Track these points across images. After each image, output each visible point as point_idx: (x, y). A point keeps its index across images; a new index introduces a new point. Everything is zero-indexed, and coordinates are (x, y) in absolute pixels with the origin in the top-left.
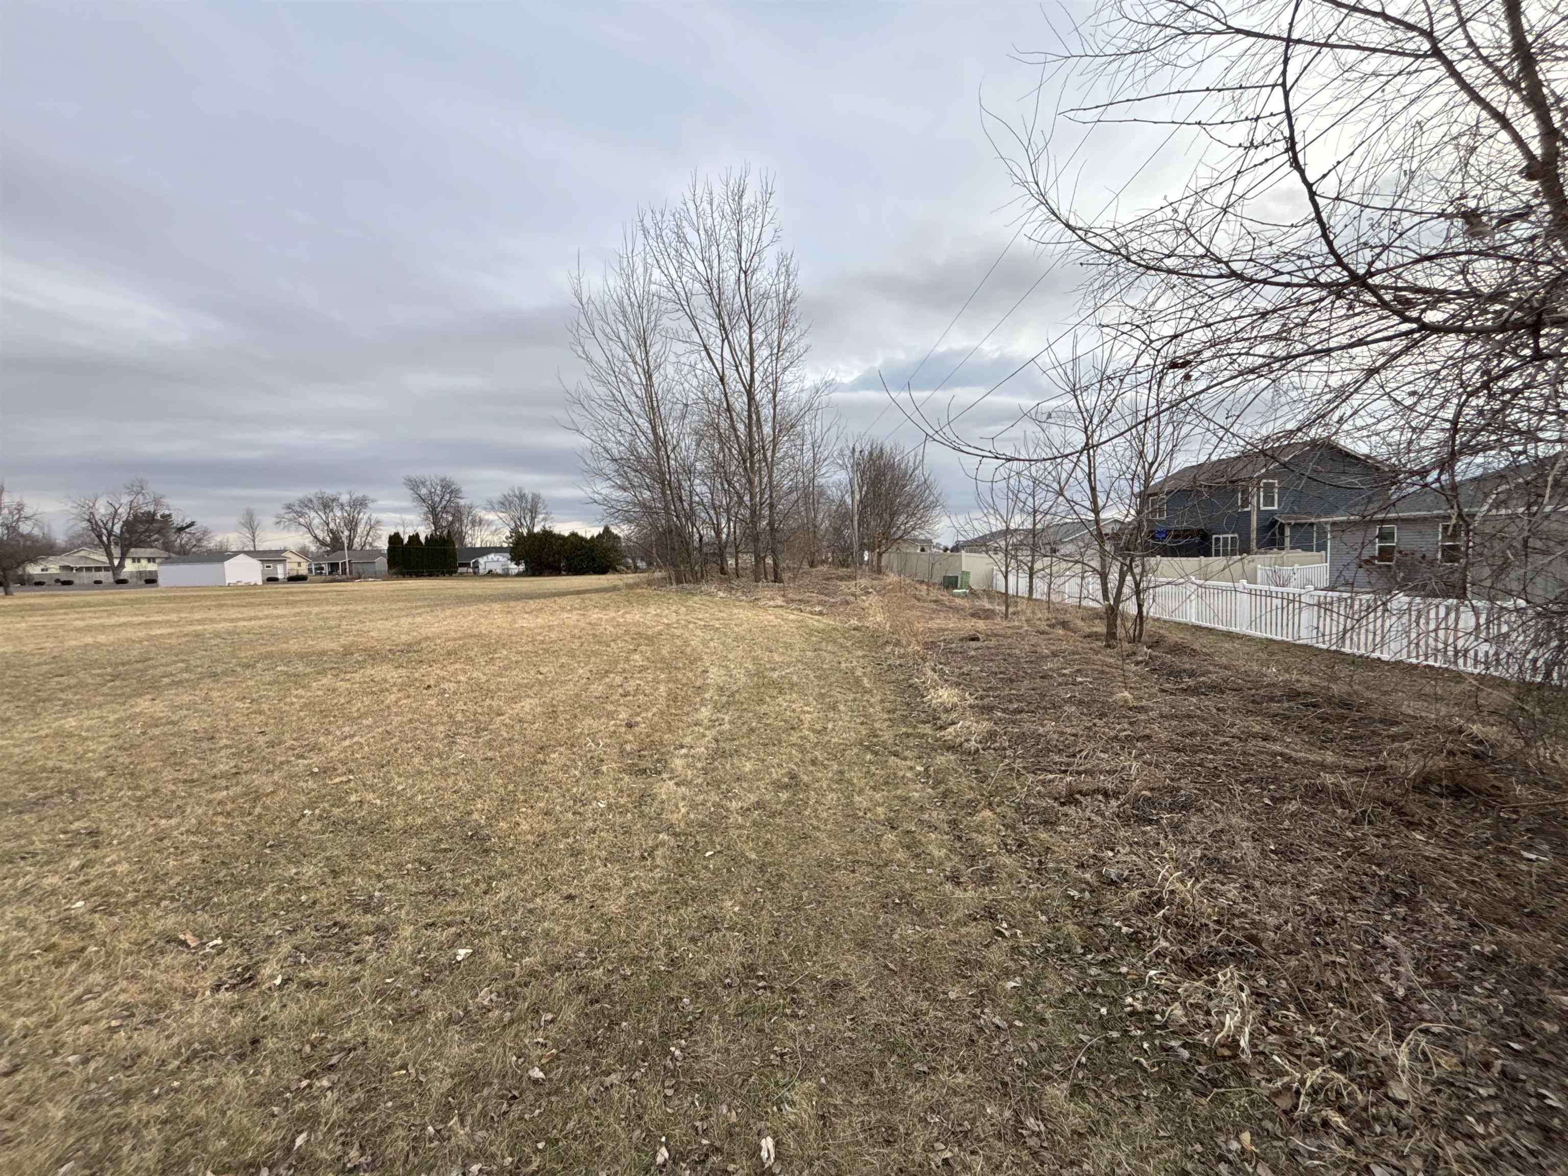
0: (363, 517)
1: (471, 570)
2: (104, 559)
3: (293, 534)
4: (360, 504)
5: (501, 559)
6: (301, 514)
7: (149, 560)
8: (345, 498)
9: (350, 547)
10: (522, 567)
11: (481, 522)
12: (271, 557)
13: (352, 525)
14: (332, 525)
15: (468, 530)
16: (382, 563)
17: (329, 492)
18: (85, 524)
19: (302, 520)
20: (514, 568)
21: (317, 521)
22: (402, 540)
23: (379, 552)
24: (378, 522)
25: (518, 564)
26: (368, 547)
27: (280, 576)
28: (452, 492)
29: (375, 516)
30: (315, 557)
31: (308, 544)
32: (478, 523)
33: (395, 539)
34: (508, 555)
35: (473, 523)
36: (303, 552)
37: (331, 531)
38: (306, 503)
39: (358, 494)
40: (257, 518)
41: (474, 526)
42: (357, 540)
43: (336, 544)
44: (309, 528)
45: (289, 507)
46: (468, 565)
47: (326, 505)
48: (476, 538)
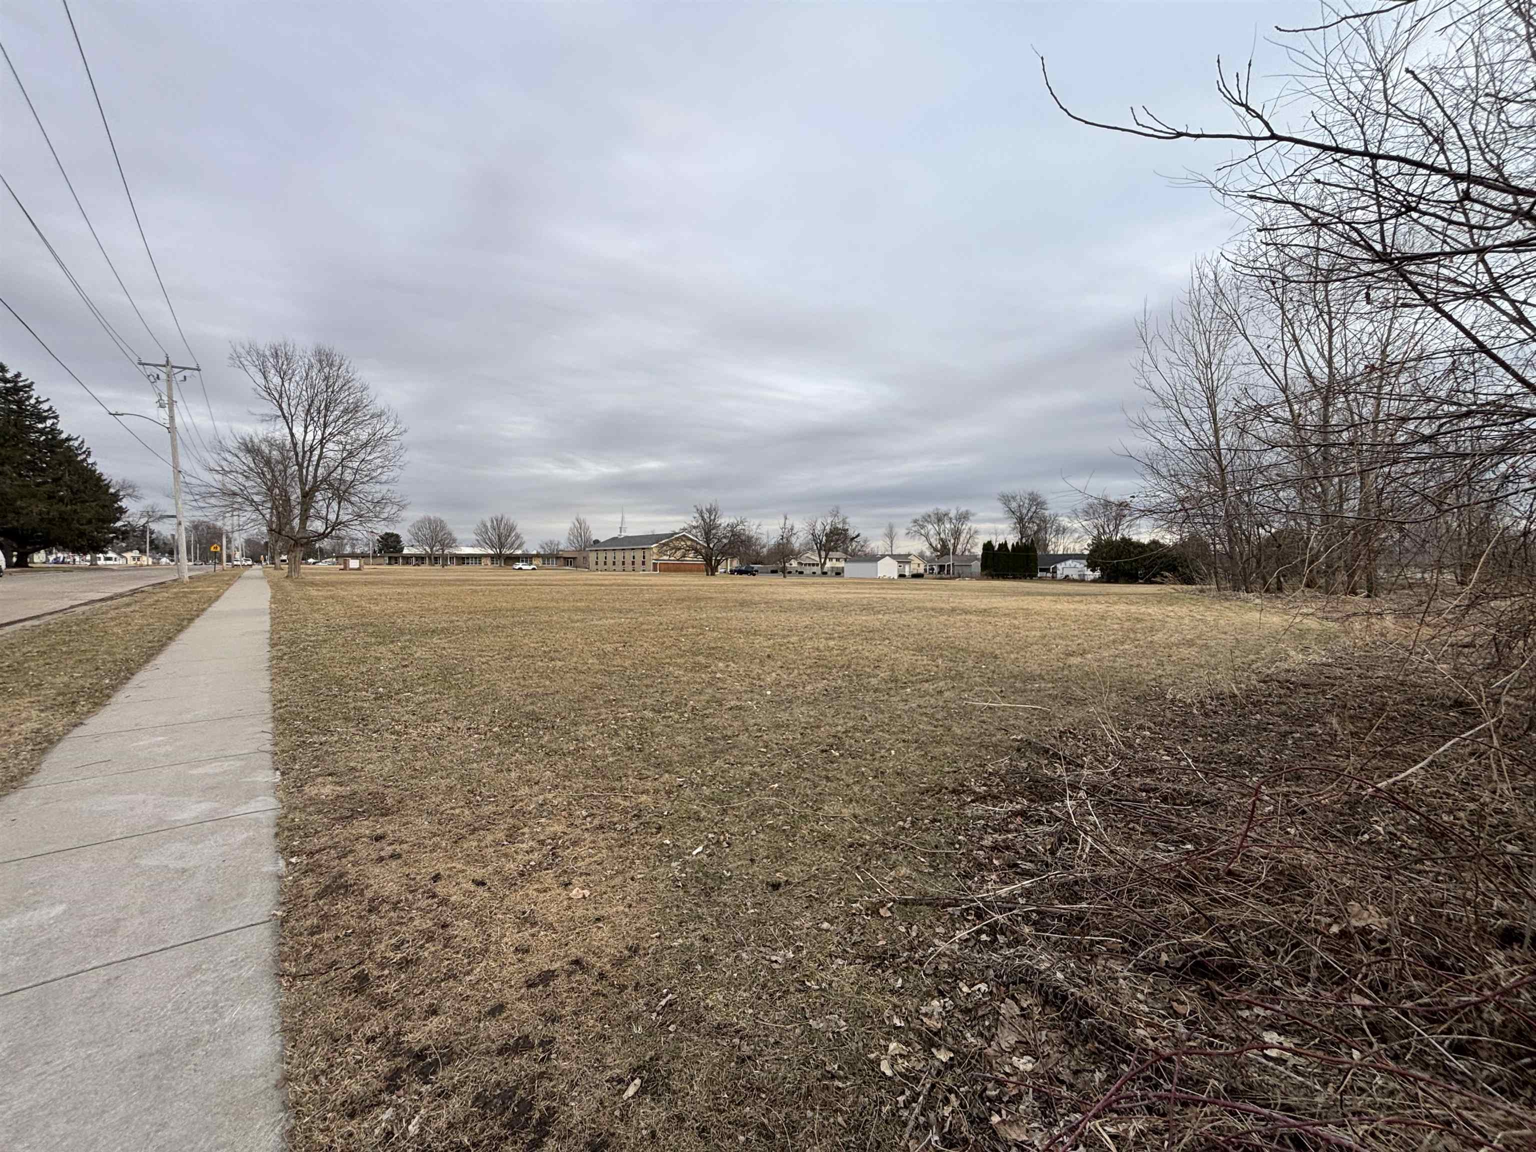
0: (965, 527)
1: (1049, 575)
2: (818, 559)
3: (916, 542)
4: (964, 517)
5: (1078, 565)
6: (923, 527)
7: (838, 560)
8: (953, 514)
9: (954, 553)
10: (1098, 574)
11: (1064, 530)
12: (903, 559)
13: (957, 534)
14: (942, 536)
15: (1051, 538)
16: (976, 566)
17: (943, 508)
18: (811, 537)
19: (923, 532)
20: (1090, 575)
21: (932, 532)
22: (993, 547)
23: (975, 558)
24: (976, 532)
25: (1093, 570)
26: (967, 553)
27: (907, 574)
28: (1037, 504)
29: (974, 526)
30: (930, 560)
31: (924, 549)
32: (1061, 531)
33: (988, 546)
34: (1085, 562)
35: (1057, 532)
36: (921, 556)
37: (941, 539)
38: (927, 518)
39: (963, 509)
40: (896, 530)
41: (1057, 534)
42: (959, 546)
43: (944, 550)
44: (927, 536)
45: (915, 521)
46: (1047, 570)
47: (940, 519)
48: (1059, 545)
